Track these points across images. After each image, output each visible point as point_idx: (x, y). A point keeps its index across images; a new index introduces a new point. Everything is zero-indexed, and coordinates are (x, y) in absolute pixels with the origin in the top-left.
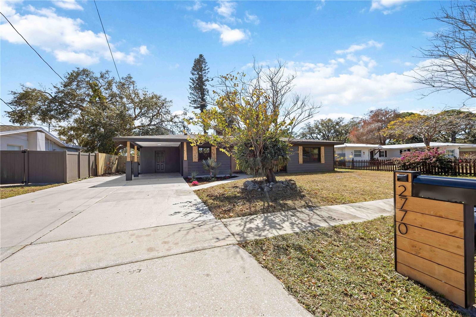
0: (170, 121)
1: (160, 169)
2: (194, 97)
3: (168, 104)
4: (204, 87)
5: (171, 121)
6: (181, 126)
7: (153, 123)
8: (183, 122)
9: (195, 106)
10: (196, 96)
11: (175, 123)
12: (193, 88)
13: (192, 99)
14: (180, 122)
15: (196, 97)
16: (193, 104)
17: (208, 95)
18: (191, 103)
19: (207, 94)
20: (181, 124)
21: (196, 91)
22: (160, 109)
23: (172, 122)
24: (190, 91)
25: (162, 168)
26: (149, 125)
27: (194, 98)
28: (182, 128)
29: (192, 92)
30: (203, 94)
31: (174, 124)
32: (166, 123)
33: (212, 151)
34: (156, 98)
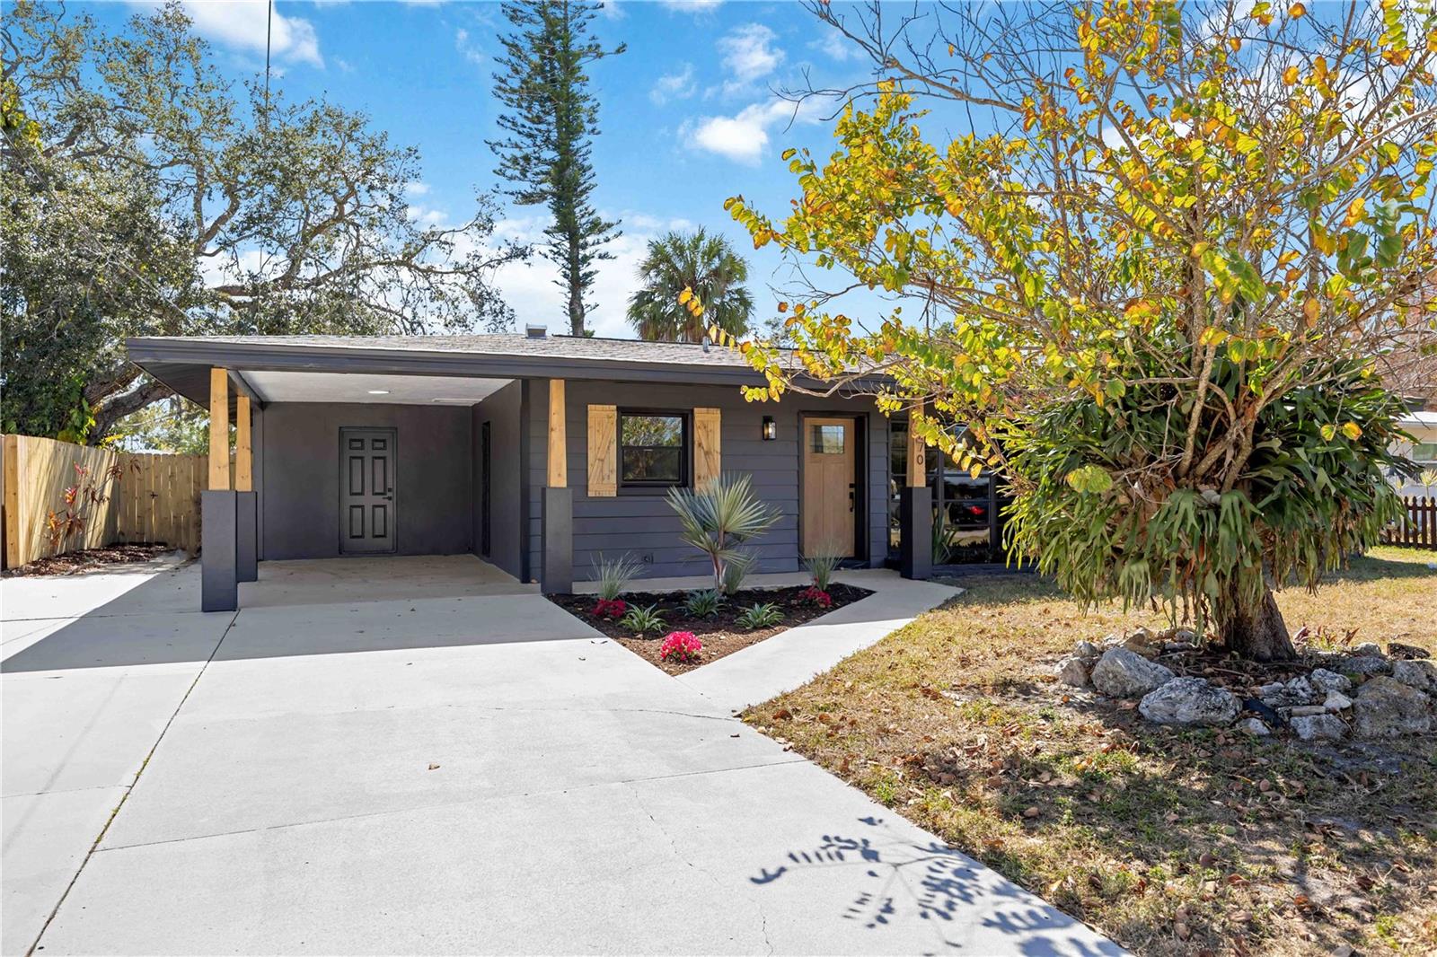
0: (399, 263)
1: (368, 535)
2: (516, 138)
3: (398, 167)
4: (575, 87)
5: (406, 262)
6: (458, 292)
7: (307, 273)
8: (476, 269)
9: (526, 187)
10: (530, 136)
11: (428, 272)
12: (513, 91)
13: (509, 152)
14: (458, 269)
15: (529, 141)
16: (511, 178)
17: (593, 130)
18: (500, 173)
19: (589, 127)
20: (462, 279)
21: (529, 108)
22: (353, 192)
23: (410, 267)
24: (499, 107)
25: (379, 530)
26: (287, 281)
27: (517, 146)
28: (467, 306)
29: (512, 112)
30: (570, 127)
31: (423, 283)
32: (379, 273)
33: (699, 434)
34: (337, 127)
